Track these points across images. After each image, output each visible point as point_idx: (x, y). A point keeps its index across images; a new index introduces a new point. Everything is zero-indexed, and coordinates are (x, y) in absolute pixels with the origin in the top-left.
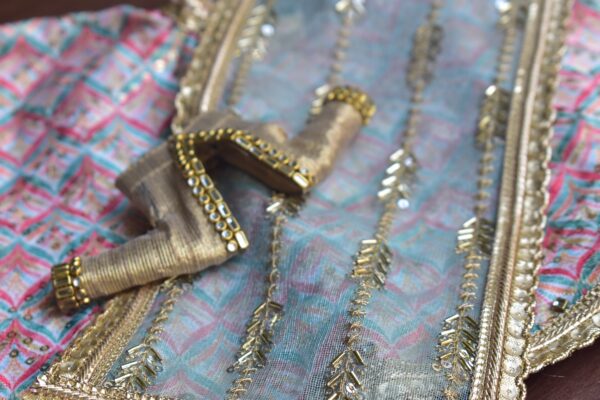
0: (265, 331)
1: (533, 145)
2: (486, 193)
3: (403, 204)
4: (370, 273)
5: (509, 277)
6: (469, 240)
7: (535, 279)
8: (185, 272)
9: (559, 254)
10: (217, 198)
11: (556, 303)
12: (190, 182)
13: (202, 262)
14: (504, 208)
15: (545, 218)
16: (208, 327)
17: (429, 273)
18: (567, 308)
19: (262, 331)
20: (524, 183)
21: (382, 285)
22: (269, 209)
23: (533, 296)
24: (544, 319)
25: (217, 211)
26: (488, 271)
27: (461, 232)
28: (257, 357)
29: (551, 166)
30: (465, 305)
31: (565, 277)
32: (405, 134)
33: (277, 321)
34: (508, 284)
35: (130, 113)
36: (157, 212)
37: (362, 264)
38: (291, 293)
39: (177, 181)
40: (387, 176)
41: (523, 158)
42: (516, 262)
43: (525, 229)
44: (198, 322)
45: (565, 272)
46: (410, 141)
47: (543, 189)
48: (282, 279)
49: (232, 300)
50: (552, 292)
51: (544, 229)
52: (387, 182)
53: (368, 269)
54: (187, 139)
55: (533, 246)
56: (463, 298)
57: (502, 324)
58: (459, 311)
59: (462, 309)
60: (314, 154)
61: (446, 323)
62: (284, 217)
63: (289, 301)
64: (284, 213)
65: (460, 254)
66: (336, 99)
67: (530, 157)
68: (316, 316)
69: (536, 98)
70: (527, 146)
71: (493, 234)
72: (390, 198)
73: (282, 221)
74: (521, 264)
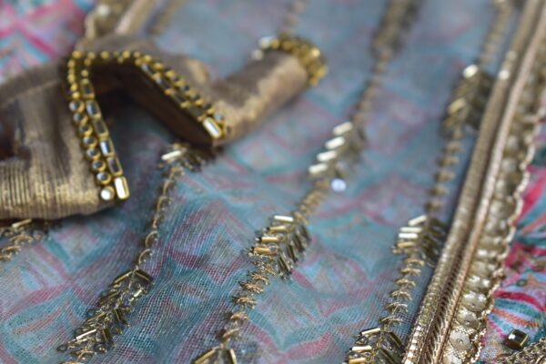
0: (122, 306)
1: (513, 141)
2: (443, 188)
3: (338, 185)
4: (275, 255)
5: (456, 292)
6: (412, 240)
7: (489, 301)
8: (40, 215)
9: (524, 276)
10: (102, 131)
11: (512, 337)
12: (72, 106)
13: (64, 207)
14: (463, 210)
15: (513, 231)
16: (53, 289)
17: (352, 270)
18: (525, 345)
19: (117, 306)
20: (494, 184)
21: (289, 273)
22: (166, 157)
23: (483, 322)
24: (494, 354)
25: (98, 148)
26: (430, 281)
27: (404, 229)
28: (102, 337)
29: (531, 168)
30: (392, 317)
31: (529, 305)
32: (357, 107)
33: (139, 297)
34: (453, 301)
35: (35, 30)
36: (23, 136)
37: (267, 243)
38: (166, 264)
39: (58, 103)
40: (325, 150)
41: (498, 154)
42: (467, 277)
43: (486, 239)
44: (42, 282)
45: (531, 300)
46: (361, 116)
47: (517, 195)
48: (161, 244)
50: (509, 321)
51: (510, 244)
52: (324, 157)
53: (272, 249)
54: (84, 57)
55: (494, 261)
56: (390, 309)
57: (437, 350)
58: (383, 323)
59: (387, 322)
60: (238, 102)
61: (361, 337)
62: (181, 169)
63: (162, 275)
64: (183, 165)
65: (398, 254)
66: (280, 49)
67: (506, 154)
68: (190, 300)
69: (526, 87)
70: (504, 140)
71: (444, 239)
72: (324, 175)
73: (178, 174)
74: (475, 280)
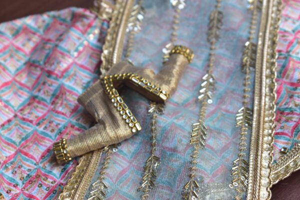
0: (153, 170)
1: (268, 71)
2: (248, 95)
3: (210, 101)
4: (198, 140)
5: (261, 138)
6: (242, 119)
7: (272, 138)
8: (114, 143)
9: (283, 125)
10: (126, 108)
11: (283, 150)
12: (113, 100)
13: (121, 138)
14: (256, 102)
15: (275, 106)
16: (126, 168)
17: (224, 137)
18: (288, 152)
19: (151, 171)
20: (265, 90)
21: (204, 146)
22: (149, 111)
23: (272, 147)
24: (278, 157)
25: (126, 114)
26: (251, 135)
27: (238, 115)
28: (150, 183)
29: (277, 81)
30: (242, 154)
31: (286, 136)
32: (209, 66)
33: (157, 166)
34: (260, 142)
35: (80, 62)
36: (98, 115)
37: (194, 136)
38: (163, 152)
39: (106, 100)
40: (201, 88)
41: (264, 77)
42: (263, 130)
43: (267, 112)
44: (122, 166)
45: (286, 134)
46: (211, 69)
47: (274, 92)
48: (158, 145)
49: (136, 155)
50: (281, 144)
51: (275, 112)
52: (202, 91)
54: (109, 78)
55: (271, 121)
56: (241, 150)
57: (259, 162)
58: (239, 156)
59: (241, 155)
60: (168, 82)
61: (234, 163)
62: (157, 115)
63: (162, 156)
64: (157, 113)
65: (238, 127)
66: (175, 53)
67: (267, 77)
68: (176, 164)
69: (268, 47)
70: (266, 72)
71: (252, 115)
72: (204, 98)
73: (156, 117)
74: (266, 132)
